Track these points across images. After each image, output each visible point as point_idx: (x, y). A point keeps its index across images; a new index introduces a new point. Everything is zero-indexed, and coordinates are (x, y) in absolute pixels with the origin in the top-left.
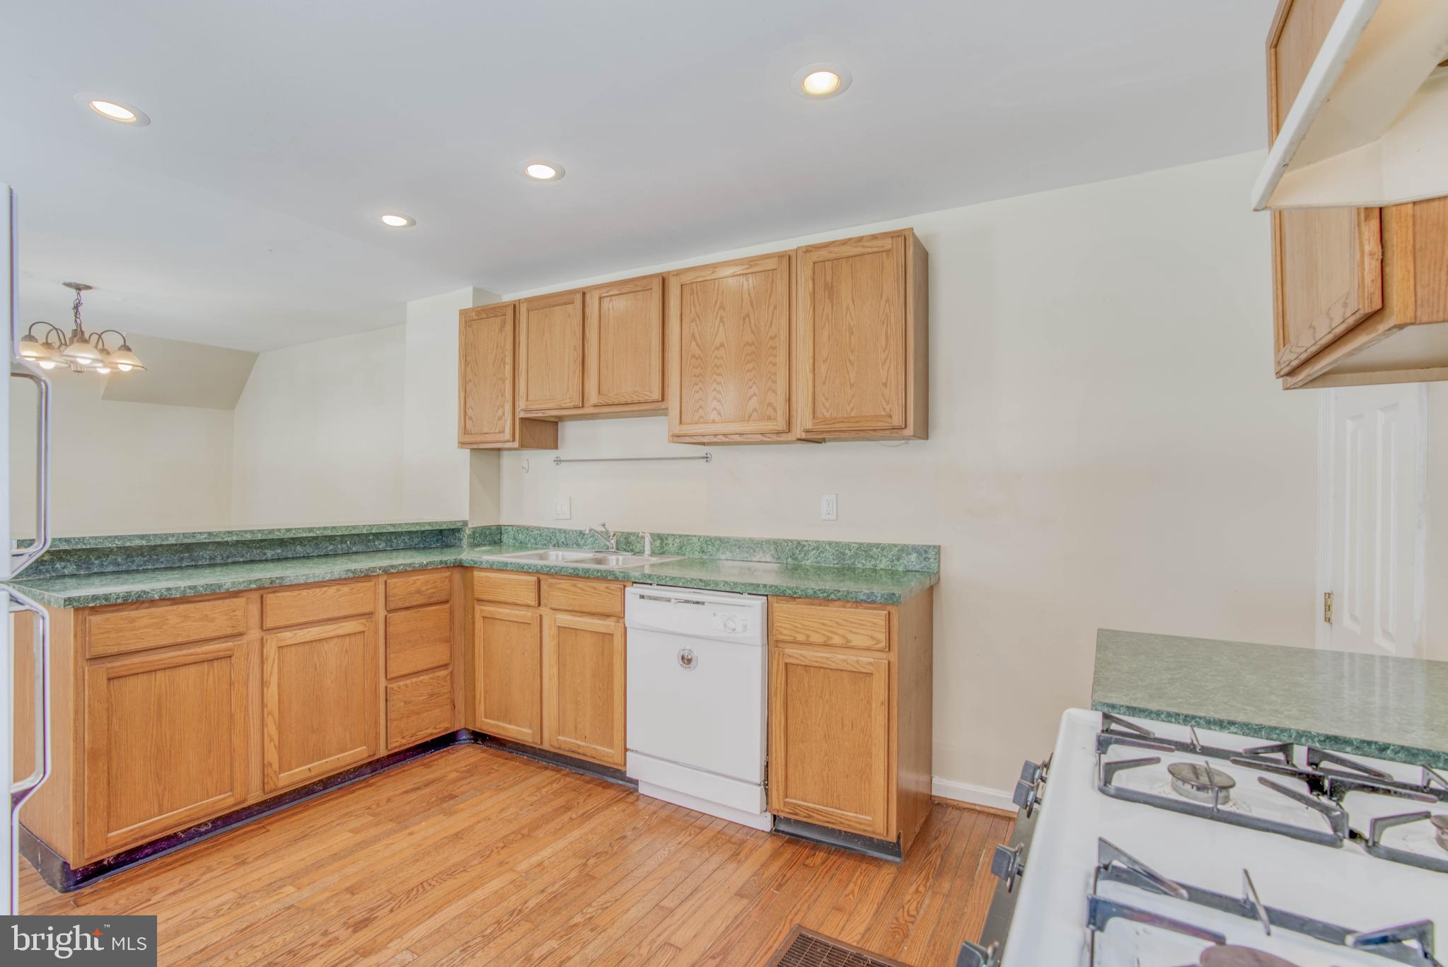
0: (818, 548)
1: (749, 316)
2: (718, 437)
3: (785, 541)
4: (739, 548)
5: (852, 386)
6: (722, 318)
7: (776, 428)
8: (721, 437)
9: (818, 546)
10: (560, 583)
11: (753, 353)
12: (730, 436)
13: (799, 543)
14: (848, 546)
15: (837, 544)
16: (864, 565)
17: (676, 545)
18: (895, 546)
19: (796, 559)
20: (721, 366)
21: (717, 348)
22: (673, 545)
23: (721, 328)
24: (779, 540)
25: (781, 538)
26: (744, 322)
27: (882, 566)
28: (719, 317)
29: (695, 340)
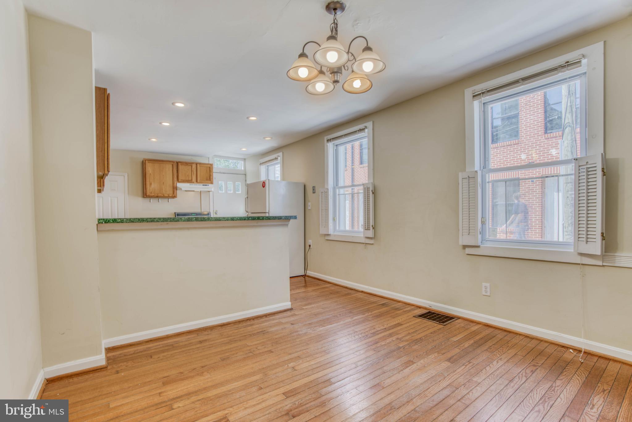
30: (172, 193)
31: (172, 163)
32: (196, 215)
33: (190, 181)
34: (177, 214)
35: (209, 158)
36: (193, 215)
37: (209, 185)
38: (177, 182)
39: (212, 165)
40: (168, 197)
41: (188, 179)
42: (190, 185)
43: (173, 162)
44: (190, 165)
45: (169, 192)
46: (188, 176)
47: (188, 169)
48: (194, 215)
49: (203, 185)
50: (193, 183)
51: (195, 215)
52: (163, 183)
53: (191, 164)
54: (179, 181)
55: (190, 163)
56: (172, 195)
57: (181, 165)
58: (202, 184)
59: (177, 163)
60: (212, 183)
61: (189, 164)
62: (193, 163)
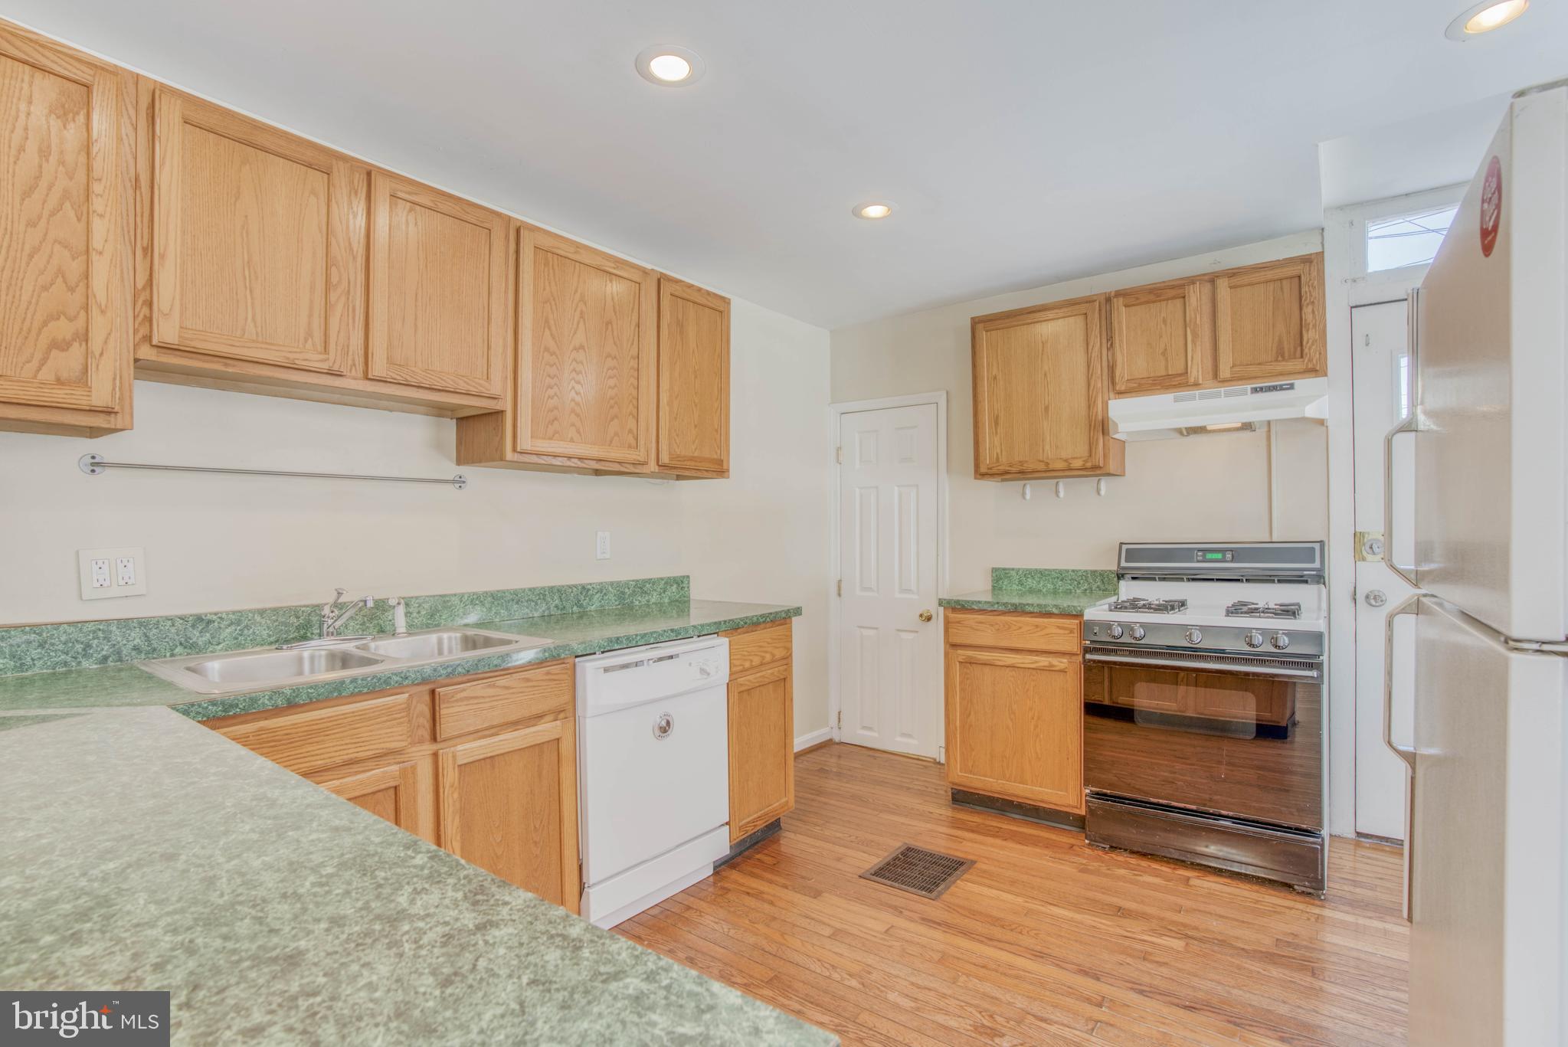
0: (601, 591)
1: (611, 323)
2: (573, 460)
3: (570, 587)
4: (517, 603)
5: (696, 426)
6: (582, 312)
7: (639, 458)
8: (576, 461)
9: (602, 589)
10: (464, 690)
11: (615, 368)
12: (586, 461)
13: (583, 588)
14: (627, 584)
15: (618, 583)
16: (640, 602)
17: (423, 612)
18: (662, 579)
19: (581, 606)
20: (581, 372)
21: (576, 349)
22: (419, 612)
23: (581, 325)
24: (563, 586)
25: (564, 584)
26: (607, 329)
27: (653, 600)
28: (578, 313)
29: (550, 329)
30: (1086, 454)
31: (1083, 308)
32: (1229, 556)
33: (1173, 381)
34: (1127, 550)
35: (1323, 229)
36: (1209, 556)
37: (1298, 383)
38: (1112, 395)
39: (1313, 262)
40: (1069, 472)
41: (1167, 368)
42: (1176, 400)
43: (1089, 301)
44: (1174, 298)
45: (1071, 445)
46: (1164, 353)
47: (1164, 321)
48: (1219, 556)
49: (1255, 390)
50: (1196, 385)
51: (1223, 560)
52: (1047, 408)
53: (1182, 286)
54: (1120, 387)
55: (1173, 287)
56: (1086, 461)
57: (1126, 306)
58: (1249, 387)
59: (1108, 300)
60: (1317, 370)
61: (1172, 293)
62: (1192, 280)
